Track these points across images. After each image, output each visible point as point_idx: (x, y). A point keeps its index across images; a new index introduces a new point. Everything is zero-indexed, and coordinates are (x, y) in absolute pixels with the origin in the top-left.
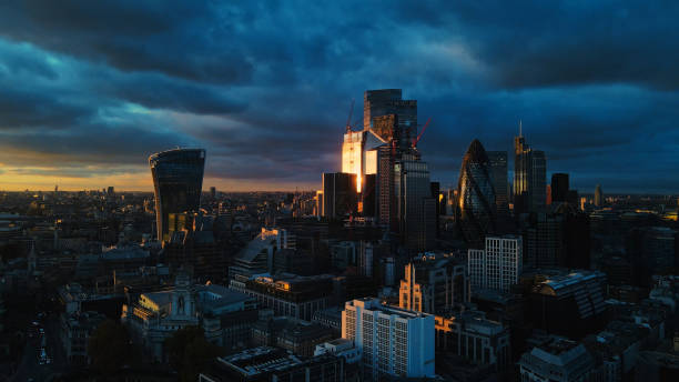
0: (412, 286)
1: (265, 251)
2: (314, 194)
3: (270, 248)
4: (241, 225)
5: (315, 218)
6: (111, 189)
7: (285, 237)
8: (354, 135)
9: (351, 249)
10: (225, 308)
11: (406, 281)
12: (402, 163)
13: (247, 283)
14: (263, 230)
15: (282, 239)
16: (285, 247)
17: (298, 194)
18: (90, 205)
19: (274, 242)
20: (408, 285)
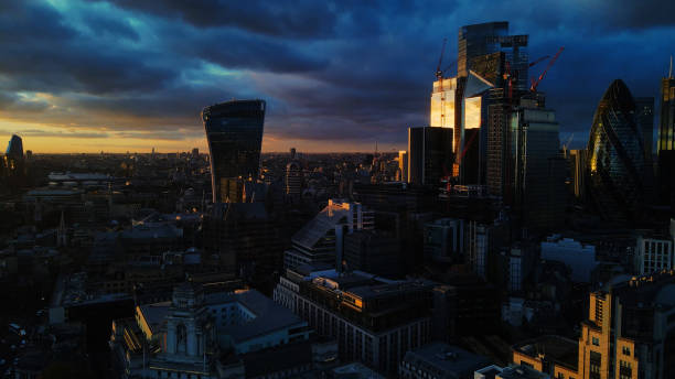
0: (612, 340)
1: (332, 232)
2: (397, 155)
3: (339, 229)
4: (313, 191)
5: (399, 186)
6: (196, 151)
7: (360, 213)
8: (446, 83)
9: (451, 230)
10: (254, 342)
11: (595, 327)
12: (521, 111)
13: (302, 285)
14: (330, 202)
15: (355, 216)
16: (359, 226)
17: (377, 155)
18: (173, 166)
19: (344, 220)
20: (604, 339)
